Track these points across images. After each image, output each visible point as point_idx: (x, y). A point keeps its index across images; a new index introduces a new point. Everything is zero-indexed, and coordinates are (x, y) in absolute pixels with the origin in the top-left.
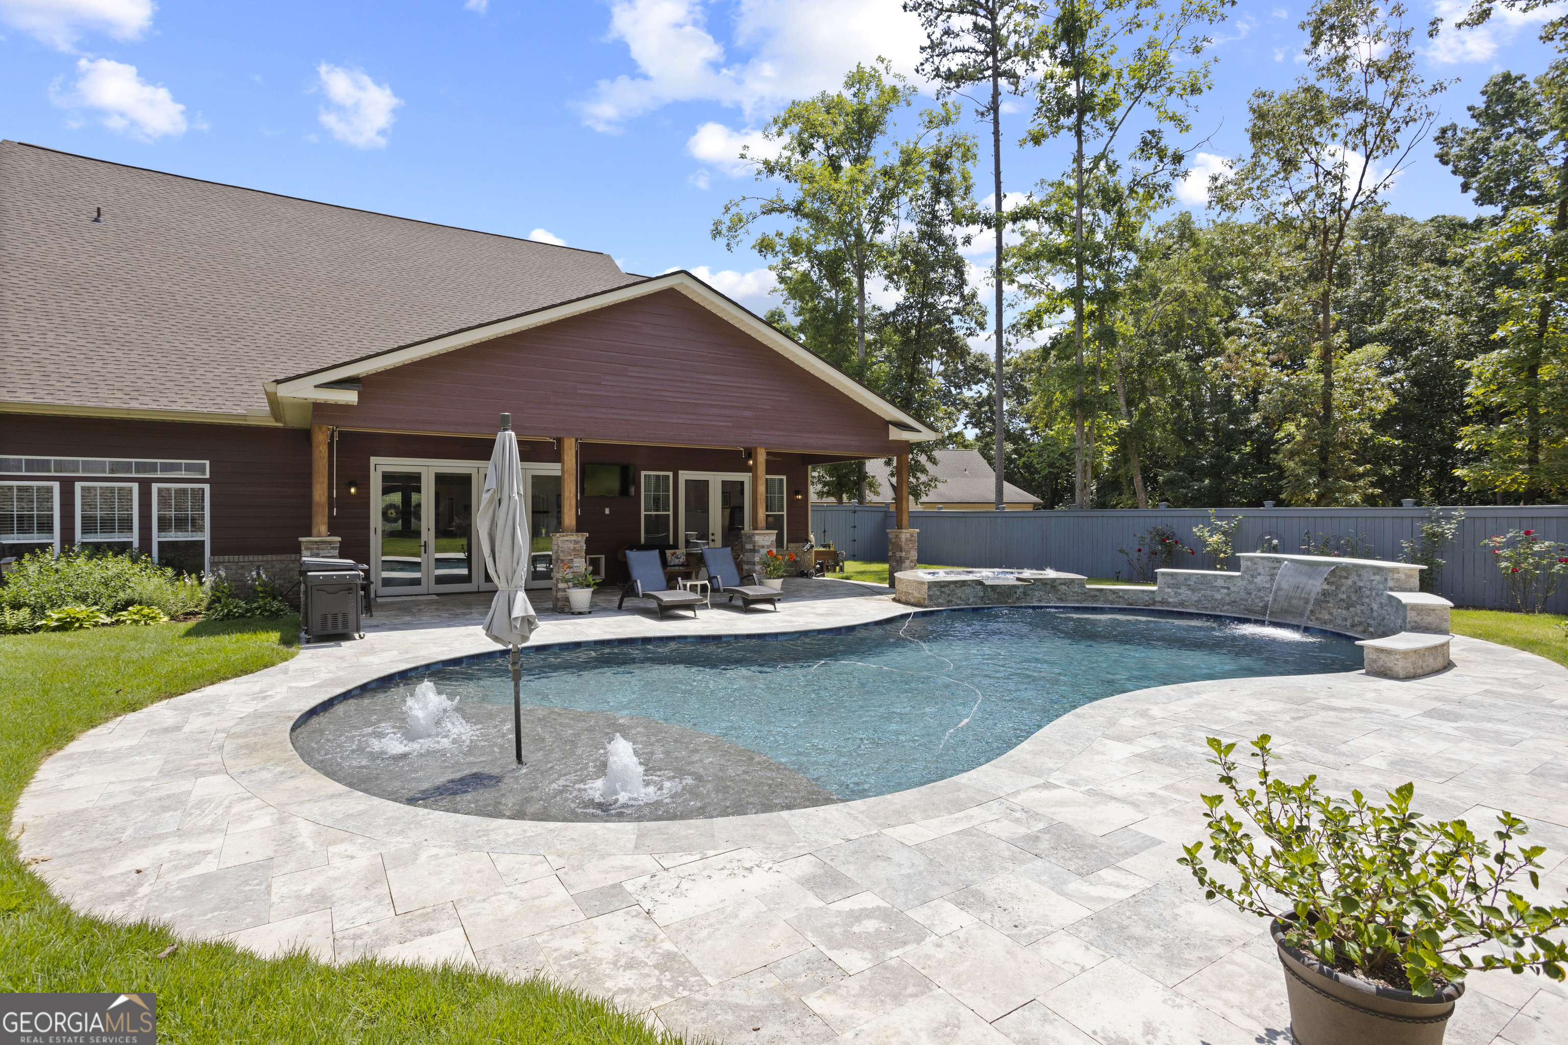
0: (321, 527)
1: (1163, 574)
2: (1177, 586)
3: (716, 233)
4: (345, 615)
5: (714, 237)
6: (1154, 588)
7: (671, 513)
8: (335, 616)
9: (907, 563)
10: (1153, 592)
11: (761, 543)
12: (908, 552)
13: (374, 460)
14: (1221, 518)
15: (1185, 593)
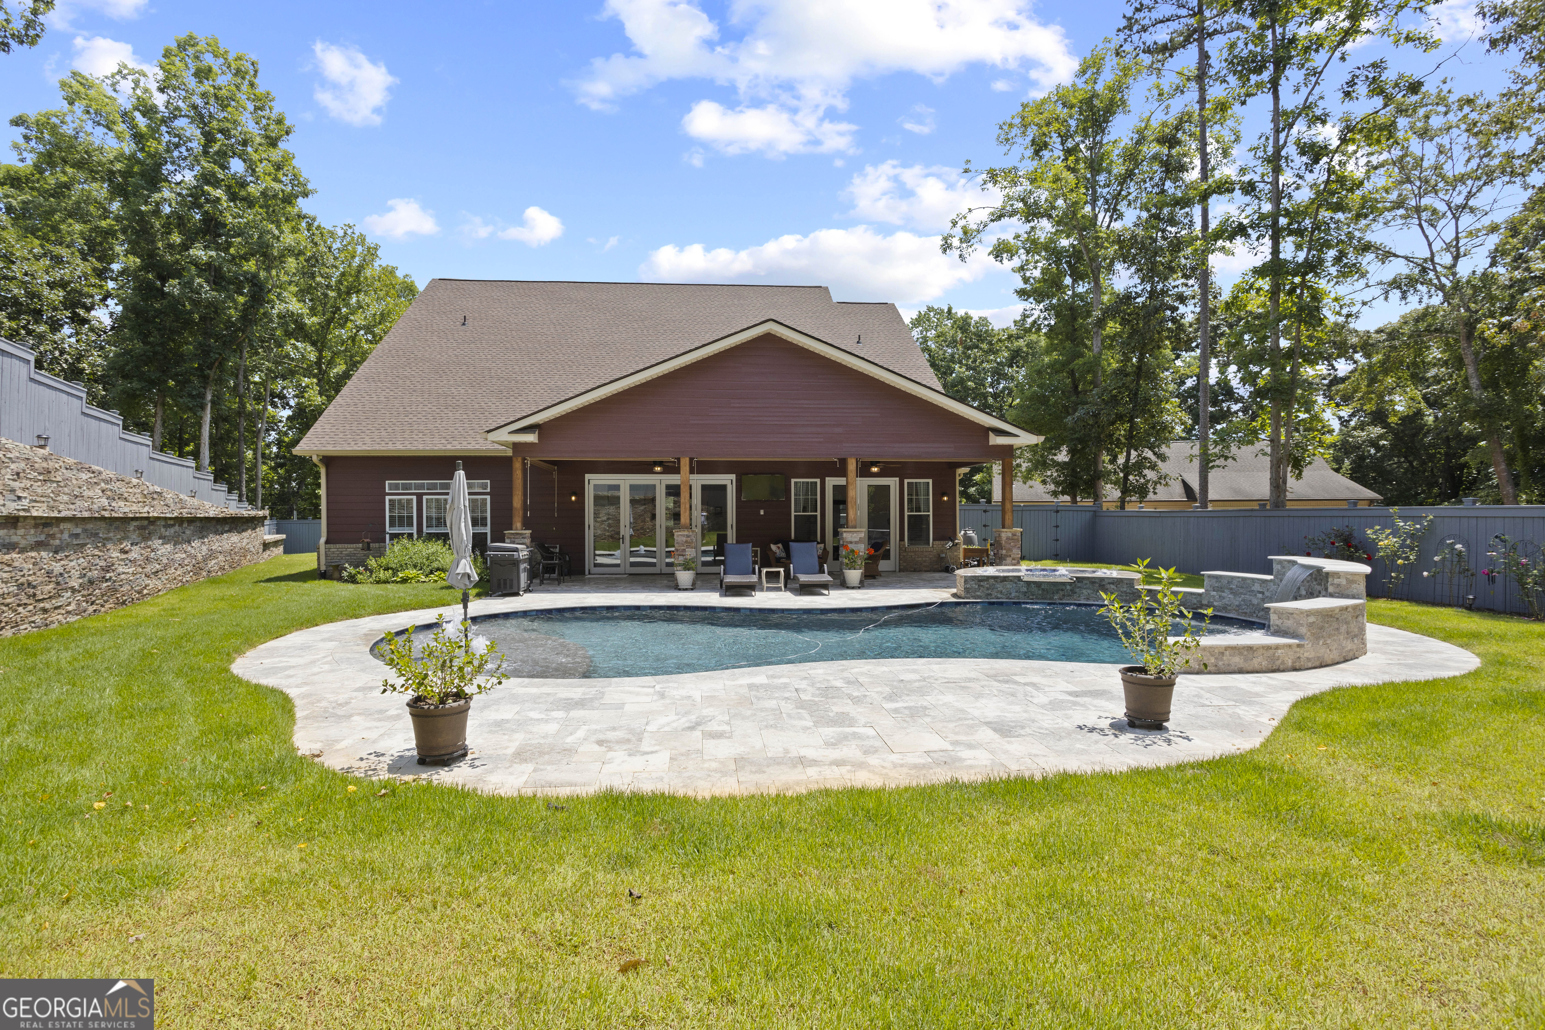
0: (518, 524)
1: (1209, 576)
2: (1220, 589)
3: (946, 247)
4: (512, 580)
5: (945, 251)
6: (1201, 591)
7: (818, 514)
8: (505, 580)
9: (1009, 560)
10: (1200, 595)
11: (849, 539)
12: (1010, 550)
13: (587, 476)
14: (1405, 518)
15: (1228, 597)
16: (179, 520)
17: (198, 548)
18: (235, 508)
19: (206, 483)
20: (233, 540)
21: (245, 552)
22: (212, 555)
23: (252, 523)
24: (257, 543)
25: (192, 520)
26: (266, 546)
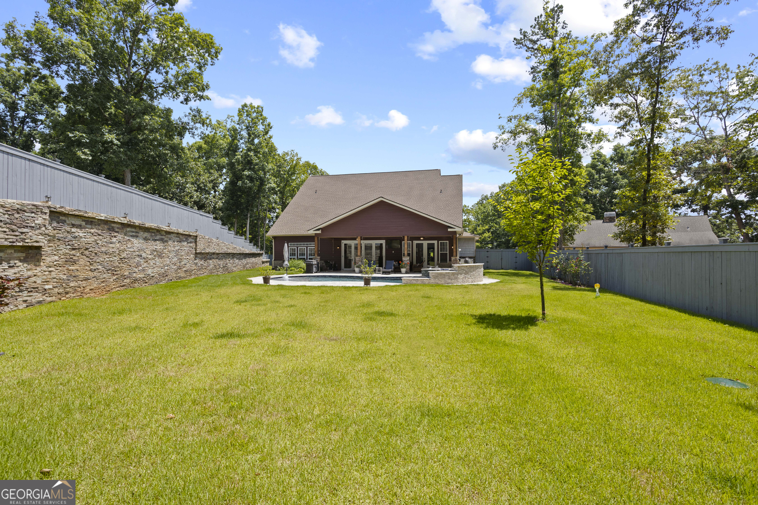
11: (404, 260)
13: (342, 241)
16: (240, 254)
17: (244, 261)
18: (255, 250)
19: (247, 243)
20: (253, 260)
21: (256, 264)
22: (247, 263)
23: (259, 255)
24: (260, 262)
25: (243, 254)
26: (263, 262)
